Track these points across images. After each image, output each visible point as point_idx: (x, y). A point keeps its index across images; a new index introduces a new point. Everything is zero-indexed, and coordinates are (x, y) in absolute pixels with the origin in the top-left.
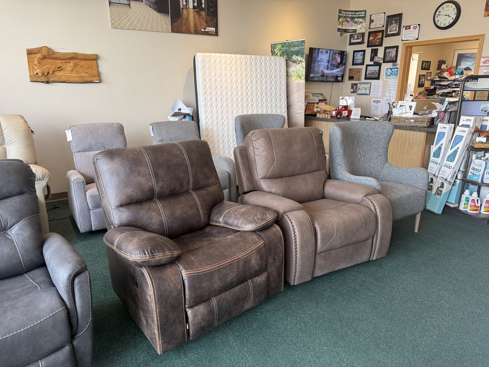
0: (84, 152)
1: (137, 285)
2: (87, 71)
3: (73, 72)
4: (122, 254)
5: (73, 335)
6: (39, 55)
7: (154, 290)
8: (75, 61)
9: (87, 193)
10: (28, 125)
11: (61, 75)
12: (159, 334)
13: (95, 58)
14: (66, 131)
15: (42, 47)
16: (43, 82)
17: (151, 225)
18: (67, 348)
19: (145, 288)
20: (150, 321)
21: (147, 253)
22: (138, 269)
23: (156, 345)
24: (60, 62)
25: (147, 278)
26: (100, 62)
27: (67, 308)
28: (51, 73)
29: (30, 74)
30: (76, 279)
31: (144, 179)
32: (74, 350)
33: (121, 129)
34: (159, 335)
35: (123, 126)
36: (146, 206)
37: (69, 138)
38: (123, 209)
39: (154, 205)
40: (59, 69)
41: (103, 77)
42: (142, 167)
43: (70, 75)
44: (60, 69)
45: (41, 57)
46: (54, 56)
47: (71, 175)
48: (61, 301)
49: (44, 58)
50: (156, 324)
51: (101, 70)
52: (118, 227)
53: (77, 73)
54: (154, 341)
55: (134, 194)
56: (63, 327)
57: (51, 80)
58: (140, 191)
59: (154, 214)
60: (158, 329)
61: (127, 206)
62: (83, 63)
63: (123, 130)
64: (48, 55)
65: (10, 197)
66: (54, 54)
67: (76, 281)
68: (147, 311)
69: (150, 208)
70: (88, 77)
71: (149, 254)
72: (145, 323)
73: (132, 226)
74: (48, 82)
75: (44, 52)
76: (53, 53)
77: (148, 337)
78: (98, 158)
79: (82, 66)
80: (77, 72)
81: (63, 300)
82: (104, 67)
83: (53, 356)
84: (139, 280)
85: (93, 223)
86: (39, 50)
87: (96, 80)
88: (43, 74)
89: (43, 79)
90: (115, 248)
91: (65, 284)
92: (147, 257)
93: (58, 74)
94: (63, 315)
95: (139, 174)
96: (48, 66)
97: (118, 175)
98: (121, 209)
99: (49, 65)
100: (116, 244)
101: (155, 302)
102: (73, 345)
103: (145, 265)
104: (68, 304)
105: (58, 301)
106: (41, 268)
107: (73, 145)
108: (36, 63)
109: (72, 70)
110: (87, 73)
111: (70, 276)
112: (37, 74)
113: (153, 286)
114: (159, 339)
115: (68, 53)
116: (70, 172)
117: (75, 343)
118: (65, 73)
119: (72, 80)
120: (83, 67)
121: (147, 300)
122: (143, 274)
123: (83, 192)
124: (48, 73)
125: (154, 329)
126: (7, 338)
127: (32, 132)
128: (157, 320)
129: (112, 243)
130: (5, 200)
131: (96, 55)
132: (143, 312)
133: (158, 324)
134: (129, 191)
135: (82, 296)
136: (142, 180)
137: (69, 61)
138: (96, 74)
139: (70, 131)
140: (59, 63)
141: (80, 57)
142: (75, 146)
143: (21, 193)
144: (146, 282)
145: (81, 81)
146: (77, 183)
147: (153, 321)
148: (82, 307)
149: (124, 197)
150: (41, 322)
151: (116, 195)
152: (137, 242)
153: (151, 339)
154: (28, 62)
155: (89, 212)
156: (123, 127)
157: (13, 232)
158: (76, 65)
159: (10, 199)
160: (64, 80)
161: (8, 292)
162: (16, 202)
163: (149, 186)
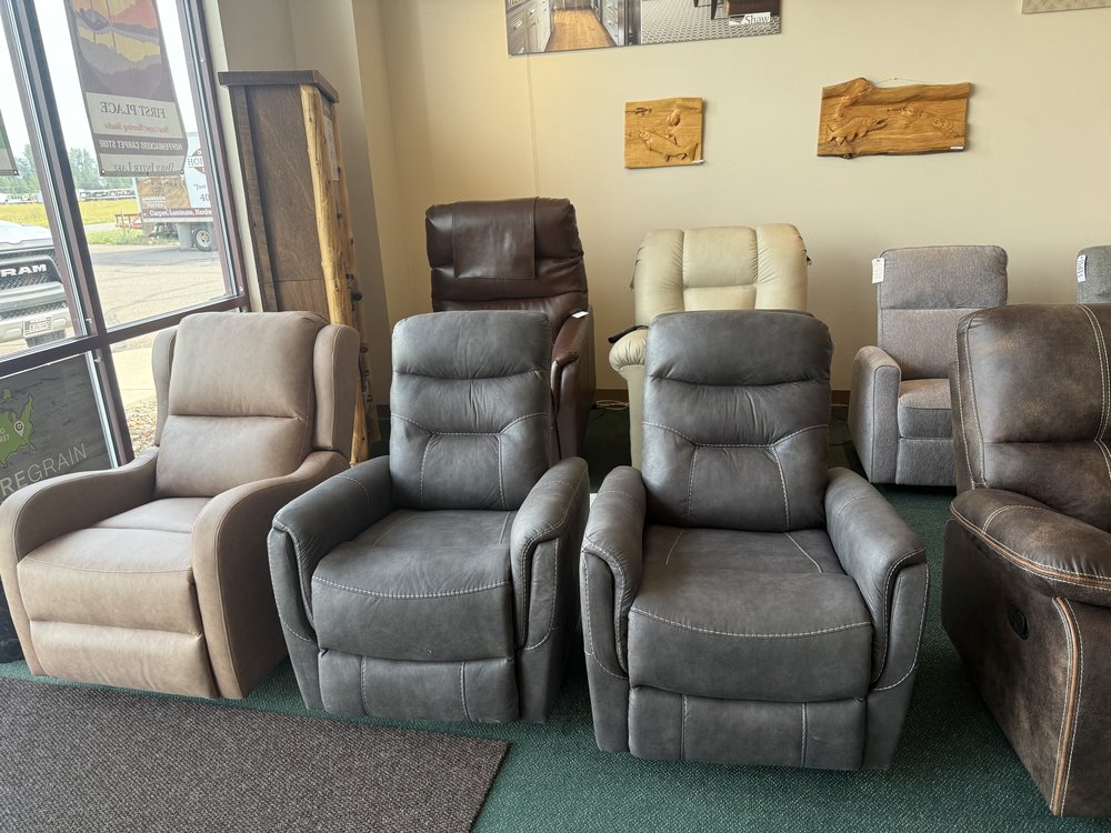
0: (904, 308)
1: (1024, 633)
2: (939, 124)
3: (908, 131)
4: (1005, 552)
5: (872, 685)
6: (844, 100)
7: (1079, 659)
8: (916, 104)
9: (901, 399)
10: (803, 245)
11: (880, 139)
12: (1066, 765)
13: (964, 94)
14: (874, 261)
15: (854, 82)
16: (841, 156)
17: (1078, 503)
18: (855, 705)
19: (1053, 648)
20: (1046, 727)
21: (1076, 567)
22: (1040, 597)
23: (1050, 789)
24: (885, 108)
25: (1065, 625)
26: (974, 102)
27: (872, 625)
28: (861, 135)
29: (820, 140)
30: (902, 574)
31: (1080, 387)
32: (866, 715)
33: (1000, 260)
34: (1065, 770)
35: (1008, 253)
36: (1074, 453)
37: (878, 275)
38: (1011, 450)
39: (1093, 455)
40: (879, 126)
41: (975, 138)
42: (1081, 357)
43: (899, 136)
44: (882, 124)
45: (848, 102)
46: (876, 97)
47: (870, 356)
48: (863, 606)
49: (855, 103)
50: (1065, 740)
51: (972, 120)
52: (992, 487)
53: (916, 132)
54: (1046, 777)
55: (1047, 420)
56: (858, 660)
57: (859, 150)
58: (1063, 415)
59: (1089, 477)
60: (1068, 753)
61: (1024, 445)
62: (933, 107)
63: (1005, 263)
64: (864, 97)
65: (784, 382)
66: (877, 93)
67: (901, 578)
68: (1043, 702)
69: (1081, 462)
70: (941, 138)
71: (1081, 570)
72: (1026, 726)
73: (1028, 493)
74: (851, 156)
75: (857, 91)
76: (876, 90)
77: (1028, 764)
78: (973, 324)
79: (931, 115)
80: (918, 129)
81: (866, 607)
82: (981, 113)
83: (827, 709)
84: (1034, 621)
85: (899, 468)
86: (848, 87)
87: (956, 145)
88: (845, 138)
89: (844, 149)
90: (982, 533)
91: (879, 578)
92: (1073, 576)
93: (876, 136)
94: (863, 638)
95: (1070, 373)
96: (860, 119)
97: (1015, 369)
98: (1006, 448)
99: (862, 118)
100: (987, 523)
101: (1077, 689)
102: (867, 704)
103: (1066, 594)
104: (875, 618)
105: (858, 605)
106: (816, 531)
107: (881, 294)
108: (836, 115)
109: (907, 126)
110: (939, 129)
111: (891, 563)
112: (834, 138)
113: (1079, 650)
114: (1064, 778)
115: (907, 88)
116: (867, 350)
117: (872, 700)
118: (892, 133)
119: (902, 147)
120: (934, 116)
121: (1050, 677)
122: (1053, 614)
123: (892, 396)
124: (856, 135)
125: (1053, 750)
126: (763, 639)
127: (808, 259)
128: (1071, 732)
129: (977, 521)
130: (776, 387)
131: (970, 85)
132: (1029, 699)
133: (1069, 743)
134: (1035, 410)
135: (906, 613)
136: (1075, 388)
137: (904, 105)
138: (960, 132)
139: (882, 260)
140: (881, 112)
141: (931, 93)
142: (886, 295)
143: (804, 378)
144: (1061, 635)
145: (921, 149)
146: (885, 374)
147: (1056, 729)
148: (902, 635)
149: (1019, 423)
150: (823, 634)
151: (1001, 414)
152: (1050, 533)
153: (1036, 769)
154: (822, 115)
155: (897, 442)
156: (1006, 257)
157: (779, 449)
158: (917, 113)
159: (784, 387)
160: (885, 149)
161: (762, 556)
162: (794, 394)
163: (1091, 406)
